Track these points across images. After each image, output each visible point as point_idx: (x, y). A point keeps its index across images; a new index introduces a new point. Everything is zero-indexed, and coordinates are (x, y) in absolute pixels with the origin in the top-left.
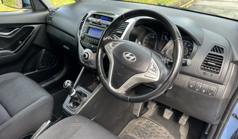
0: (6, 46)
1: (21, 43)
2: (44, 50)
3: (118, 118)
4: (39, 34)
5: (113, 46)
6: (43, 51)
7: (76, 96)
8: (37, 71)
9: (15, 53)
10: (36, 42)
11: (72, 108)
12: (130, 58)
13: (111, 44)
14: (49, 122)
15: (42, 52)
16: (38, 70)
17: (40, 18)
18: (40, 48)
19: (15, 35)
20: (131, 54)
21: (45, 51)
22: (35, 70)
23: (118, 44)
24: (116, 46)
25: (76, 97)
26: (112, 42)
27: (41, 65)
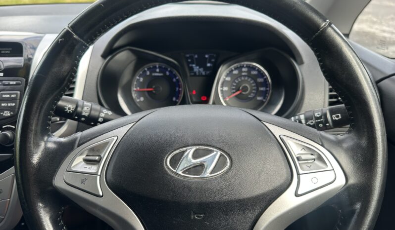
5: (97, 162)
12: (202, 166)
13: (80, 159)
20: (196, 150)
23: (106, 144)
24: (106, 155)
26: (77, 150)
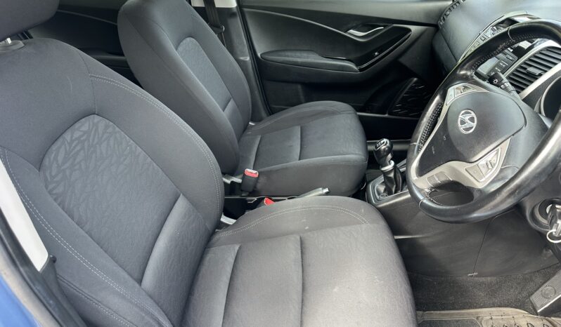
0: (352, 56)
1: (377, 56)
2: (415, 79)
3: (476, 276)
4: (416, 45)
6: (412, 80)
7: (392, 175)
8: (386, 115)
9: (361, 70)
10: (404, 60)
11: (379, 194)
14: (326, 190)
15: (410, 82)
16: (389, 114)
17: (428, 13)
18: (409, 73)
19: (374, 39)
20: (473, 117)
21: (416, 82)
22: (385, 114)
24: (466, 93)
25: (390, 177)
27: (400, 108)
